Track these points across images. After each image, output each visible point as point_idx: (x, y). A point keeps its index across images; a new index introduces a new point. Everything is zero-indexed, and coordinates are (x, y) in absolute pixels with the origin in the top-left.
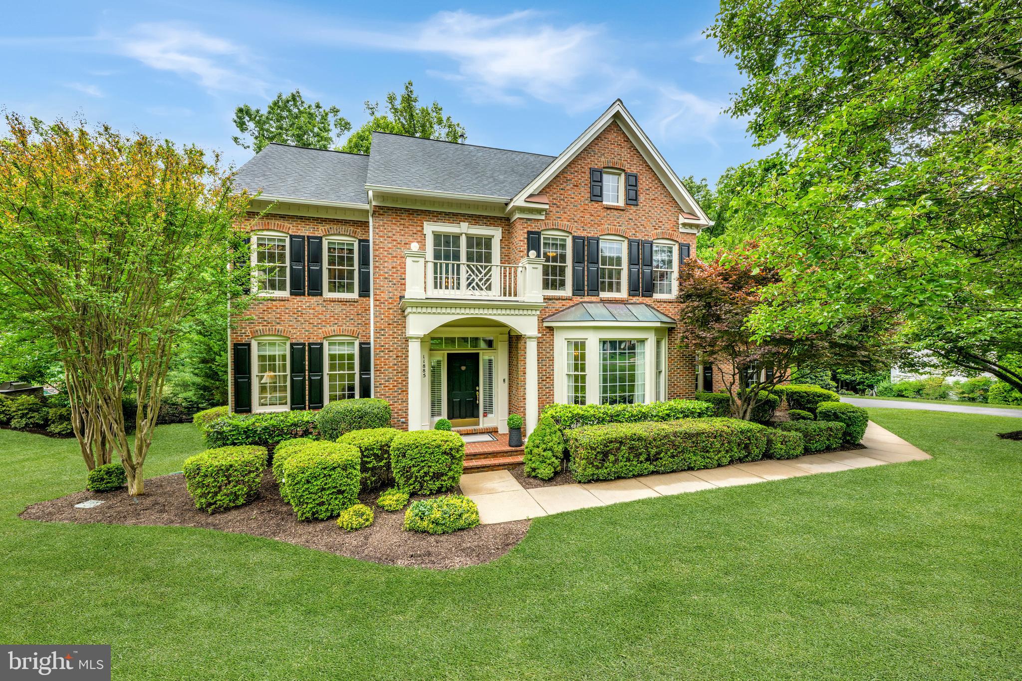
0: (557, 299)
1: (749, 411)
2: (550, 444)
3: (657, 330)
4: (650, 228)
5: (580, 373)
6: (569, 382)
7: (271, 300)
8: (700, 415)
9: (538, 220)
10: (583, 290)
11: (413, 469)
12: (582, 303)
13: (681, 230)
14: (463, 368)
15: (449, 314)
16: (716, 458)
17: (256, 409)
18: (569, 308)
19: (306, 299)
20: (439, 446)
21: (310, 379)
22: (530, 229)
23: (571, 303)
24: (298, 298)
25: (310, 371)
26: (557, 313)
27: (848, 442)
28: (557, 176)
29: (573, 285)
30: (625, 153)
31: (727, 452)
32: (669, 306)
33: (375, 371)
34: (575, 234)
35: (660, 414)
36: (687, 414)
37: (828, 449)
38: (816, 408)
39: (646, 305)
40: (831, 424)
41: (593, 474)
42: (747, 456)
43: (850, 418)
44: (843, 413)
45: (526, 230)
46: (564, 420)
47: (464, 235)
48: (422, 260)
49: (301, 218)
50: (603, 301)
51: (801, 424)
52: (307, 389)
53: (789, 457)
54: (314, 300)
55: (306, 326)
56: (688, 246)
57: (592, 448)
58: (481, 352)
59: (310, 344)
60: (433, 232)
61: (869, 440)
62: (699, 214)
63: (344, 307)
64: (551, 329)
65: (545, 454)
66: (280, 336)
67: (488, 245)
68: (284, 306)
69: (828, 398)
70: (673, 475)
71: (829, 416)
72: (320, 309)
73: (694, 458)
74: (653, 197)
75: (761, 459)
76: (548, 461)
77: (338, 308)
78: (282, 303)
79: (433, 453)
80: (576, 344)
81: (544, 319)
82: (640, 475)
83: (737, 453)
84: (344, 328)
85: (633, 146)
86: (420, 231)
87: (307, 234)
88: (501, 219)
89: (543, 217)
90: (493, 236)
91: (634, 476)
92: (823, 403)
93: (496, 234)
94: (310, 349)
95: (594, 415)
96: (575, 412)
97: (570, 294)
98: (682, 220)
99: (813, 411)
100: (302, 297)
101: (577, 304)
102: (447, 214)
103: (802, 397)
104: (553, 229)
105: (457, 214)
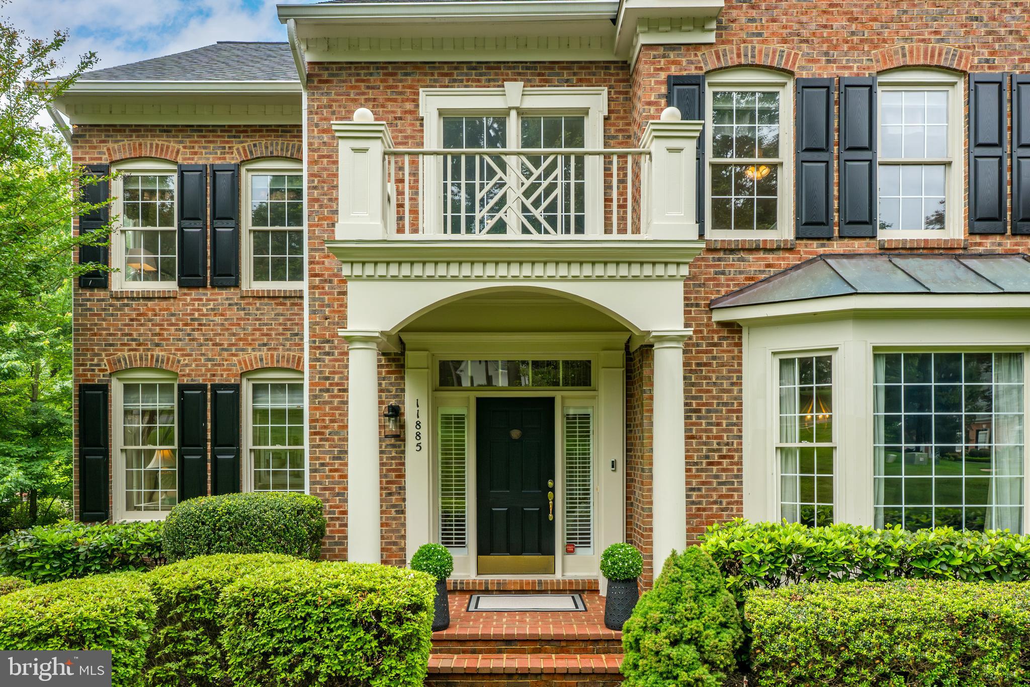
0: (750, 250)
5: (815, 444)
6: (784, 469)
7: (144, 298)
9: (697, 46)
10: (827, 222)
12: (823, 257)
14: (515, 434)
15: (443, 278)
17: (121, 516)
18: (784, 272)
19: (208, 293)
20: (343, 603)
21: (215, 460)
22: (674, 71)
23: (792, 260)
24: (194, 293)
25: (215, 443)
26: (750, 287)
29: (798, 212)
33: (311, 434)
34: (804, 76)
39: (1027, 258)
45: (663, 76)
46: (752, 561)
47: (513, 113)
49: (199, 129)
50: (889, 252)
52: (209, 479)
54: (222, 295)
55: (209, 350)
58: (558, 395)
59: (215, 387)
60: (441, 112)
63: (280, 309)
64: (734, 329)
66: (161, 370)
67: (576, 133)
68: (167, 310)
72: (234, 314)
77: (269, 311)
78: (164, 304)
79: (326, 620)
80: (805, 365)
81: (713, 302)
84: (281, 352)
86: (410, 112)
87: (211, 161)
88: (606, 65)
89: (710, 37)
90: (586, 111)
93: (595, 102)
94: (215, 396)
95: (847, 553)
96: (786, 541)
97: (791, 237)
100: (201, 291)
101: (810, 262)
102: (473, 66)
104: (740, 67)
105: (497, 65)
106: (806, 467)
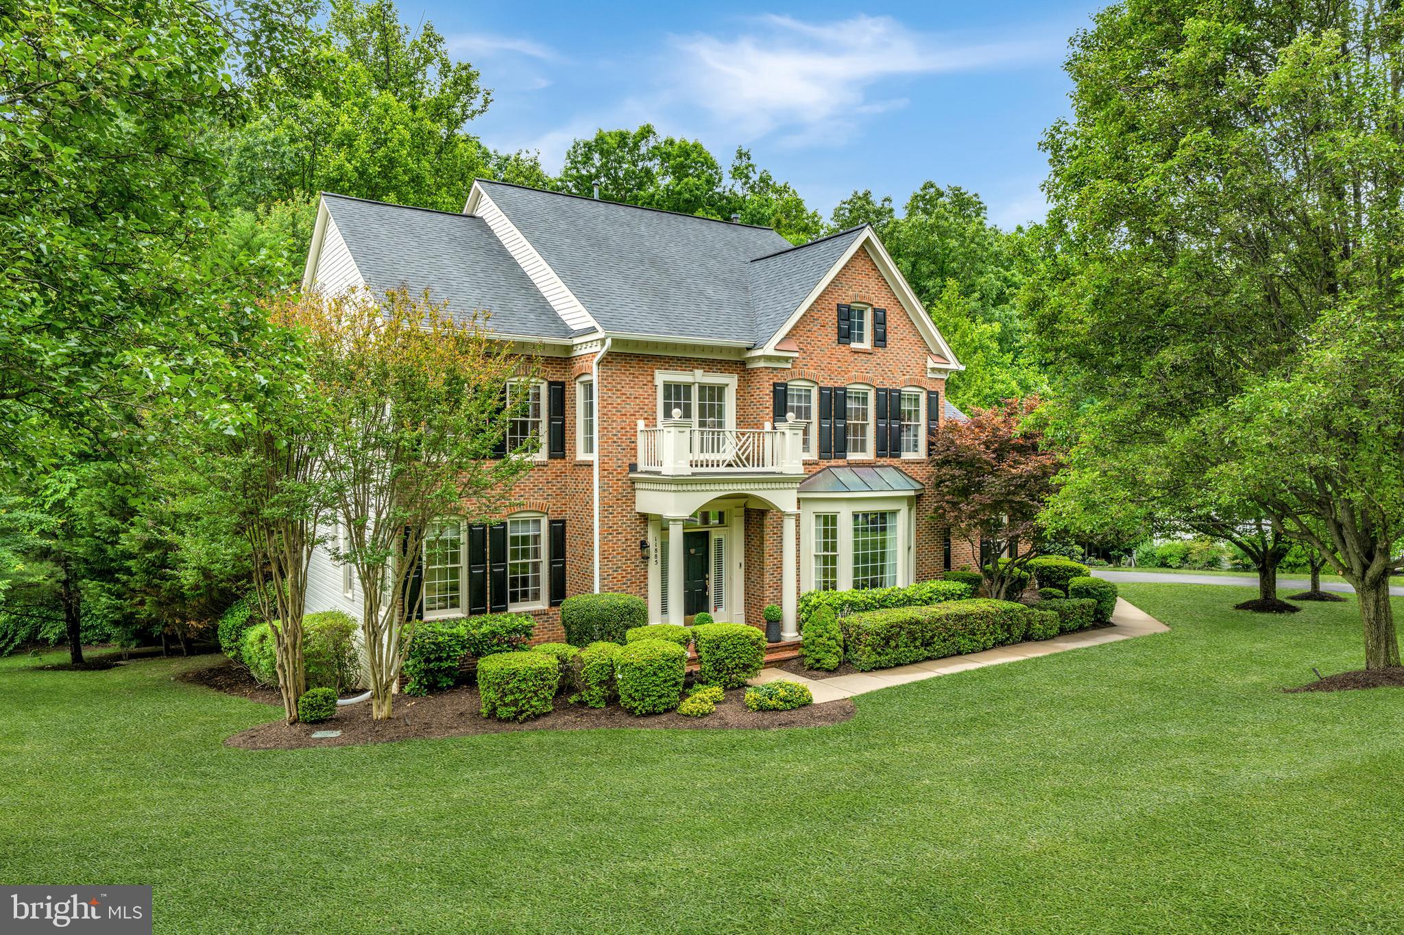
1: (1003, 590)
2: (833, 633)
3: (909, 498)
4: (898, 375)
5: (829, 553)
6: (817, 564)
8: (960, 597)
9: (784, 369)
10: (831, 452)
11: (727, 661)
12: (829, 467)
13: (929, 376)
14: (693, 551)
15: (712, 491)
16: (982, 641)
17: (426, 614)
18: (815, 475)
19: (486, 463)
21: (492, 572)
22: (776, 380)
23: (818, 469)
25: (492, 561)
27: (1099, 620)
28: (804, 315)
29: (820, 447)
30: (873, 284)
31: (991, 634)
32: (917, 468)
33: (602, 558)
34: (822, 385)
35: (924, 597)
36: (949, 596)
37: (1081, 628)
38: (1068, 585)
39: (895, 468)
40: (1085, 601)
41: (875, 662)
42: (1007, 639)
43: (1101, 594)
44: (1094, 589)
45: (771, 382)
47: (696, 384)
48: (688, 430)
50: (851, 465)
51: (1055, 602)
52: (488, 585)
53: (1046, 638)
54: (495, 464)
55: (487, 500)
56: (937, 393)
57: (878, 634)
58: (712, 530)
59: (491, 525)
60: (663, 382)
61: (1119, 618)
62: (949, 358)
63: (531, 473)
65: (830, 643)
66: (456, 514)
67: (722, 396)
69: (1078, 572)
70: (944, 661)
71: (1081, 592)
73: (963, 642)
74: (902, 337)
75: (1021, 642)
76: (834, 651)
77: (524, 475)
80: (826, 518)
82: (915, 662)
83: (1001, 636)
84: (532, 501)
85: (881, 276)
86: (651, 381)
88: (736, 362)
89: (789, 366)
90: (728, 385)
91: (912, 663)
92: (1075, 579)
93: (731, 382)
94: (492, 531)
95: (856, 602)
97: (816, 458)
98: (930, 364)
99: (1064, 588)
101: (824, 469)
102: (679, 359)
103: (1053, 572)
104: (800, 379)
105: (689, 360)
106: (825, 563)
